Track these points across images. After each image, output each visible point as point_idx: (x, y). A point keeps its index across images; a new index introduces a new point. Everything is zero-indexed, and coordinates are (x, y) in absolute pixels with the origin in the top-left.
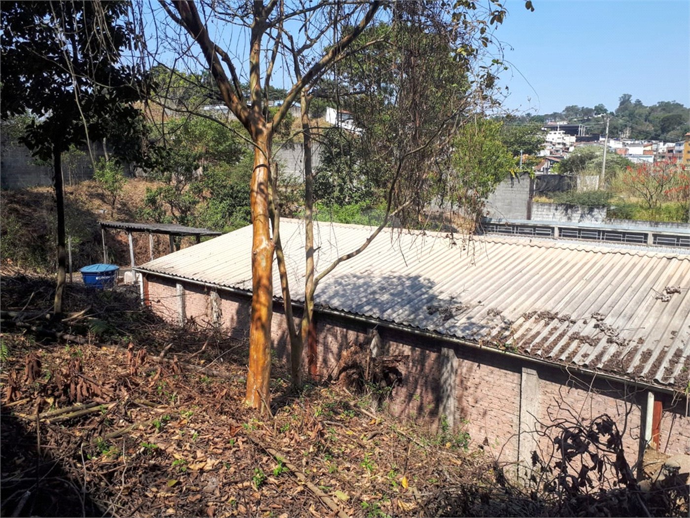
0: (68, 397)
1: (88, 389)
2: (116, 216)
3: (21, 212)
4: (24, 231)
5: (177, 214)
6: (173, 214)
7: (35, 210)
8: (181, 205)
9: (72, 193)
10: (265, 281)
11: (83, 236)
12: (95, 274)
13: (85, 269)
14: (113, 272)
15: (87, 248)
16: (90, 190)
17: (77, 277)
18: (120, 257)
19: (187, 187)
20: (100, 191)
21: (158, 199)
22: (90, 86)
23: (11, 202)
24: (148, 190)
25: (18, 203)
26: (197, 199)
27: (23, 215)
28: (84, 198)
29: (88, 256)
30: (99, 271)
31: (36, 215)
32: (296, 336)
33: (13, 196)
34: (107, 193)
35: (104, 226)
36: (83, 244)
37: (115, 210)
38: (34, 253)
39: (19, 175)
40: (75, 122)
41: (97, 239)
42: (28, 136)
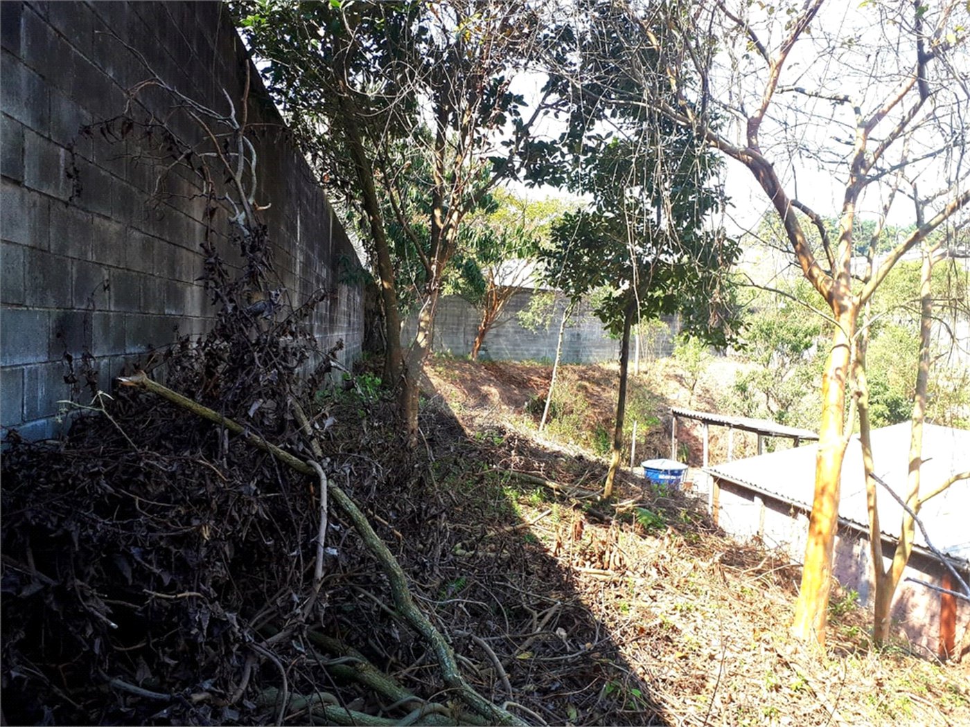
0: (602, 563)
1: (620, 560)
2: (694, 404)
3: (590, 390)
4: (589, 412)
5: (775, 407)
6: (769, 408)
7: (604, 390)
8: (780, 396)
9: (646, 373)
10: (831, 489)
11: (651, 425)
12: (658, 470)
13: (648, 464)
14: (679, 473)
15: (655, 440)
16: (668, 369)
17: (639, 472)
18: (693, 457)
19: (792, 373)
20: (679, 372)
21: (750, 387)
22: (671, 255)
23: (582, 378)
24: (739, 373)
25: (588, 380)
26: (804, 389)
27: (592, 394)
28: (659, 380)
29: (655, 450)
30: (663, 467)
31: (605, 395)
32: (884, 575)
33: (584, 372)
34: (687, 374)
35: (676, 414)
36: (651, 435)
37: (694, 397)
38: (597, 440)
39: (593, 349)
40: (649, 294)
41: (667, 430)
42: (604, 308)
